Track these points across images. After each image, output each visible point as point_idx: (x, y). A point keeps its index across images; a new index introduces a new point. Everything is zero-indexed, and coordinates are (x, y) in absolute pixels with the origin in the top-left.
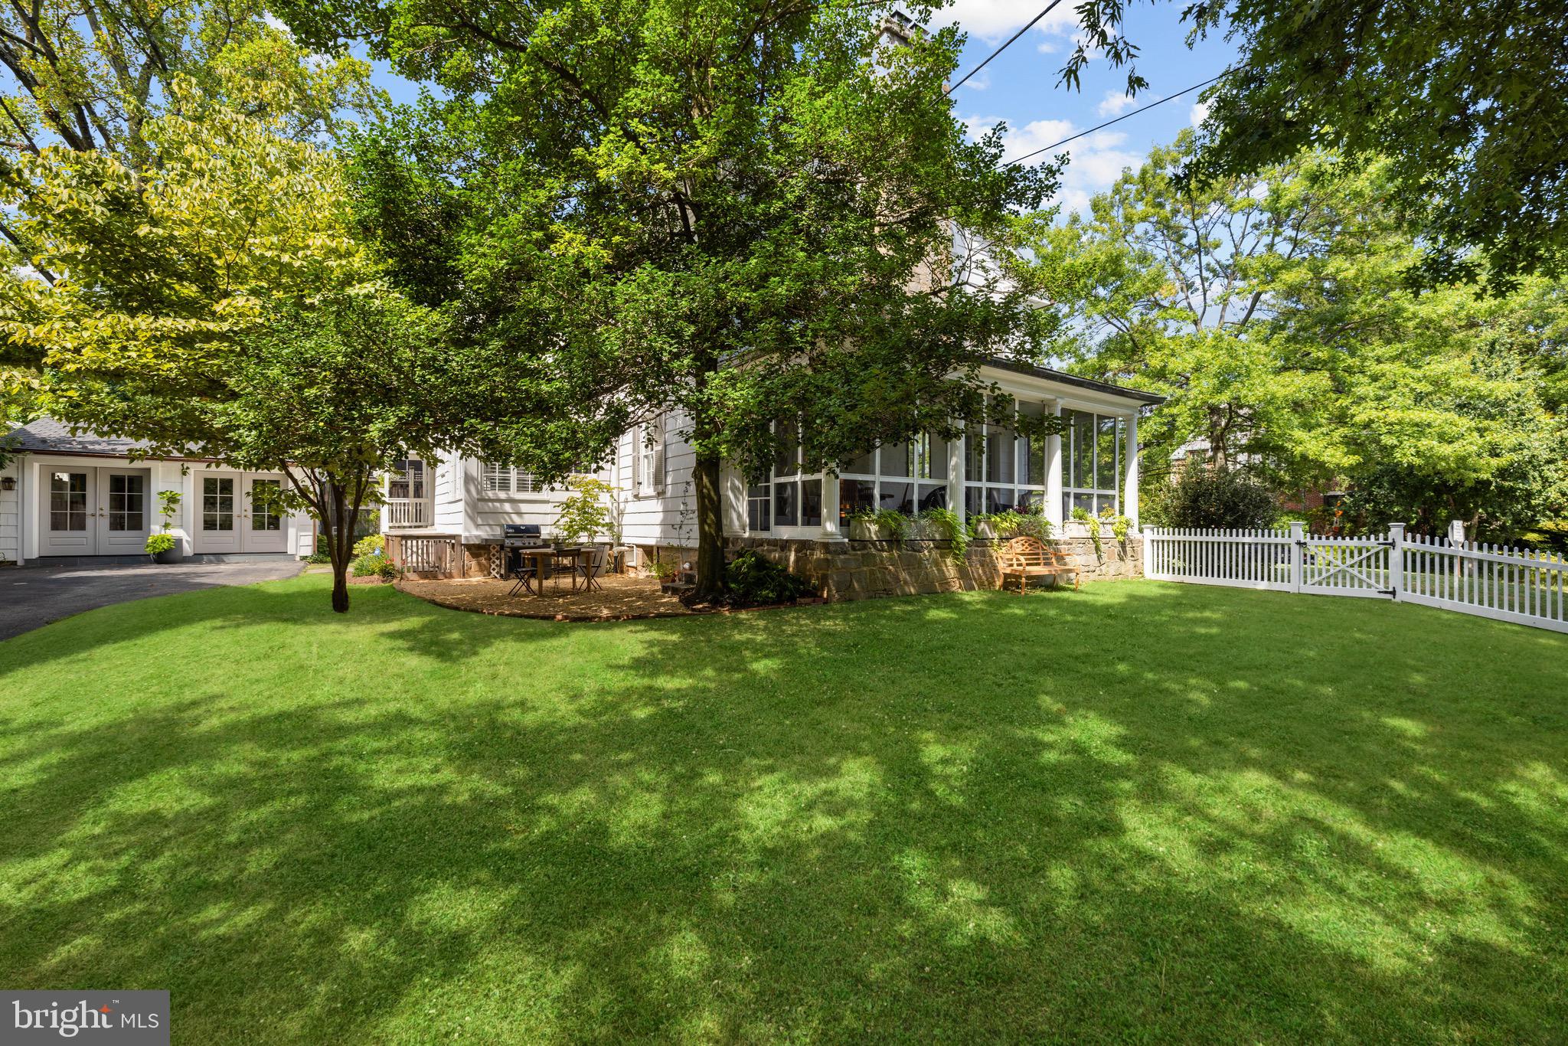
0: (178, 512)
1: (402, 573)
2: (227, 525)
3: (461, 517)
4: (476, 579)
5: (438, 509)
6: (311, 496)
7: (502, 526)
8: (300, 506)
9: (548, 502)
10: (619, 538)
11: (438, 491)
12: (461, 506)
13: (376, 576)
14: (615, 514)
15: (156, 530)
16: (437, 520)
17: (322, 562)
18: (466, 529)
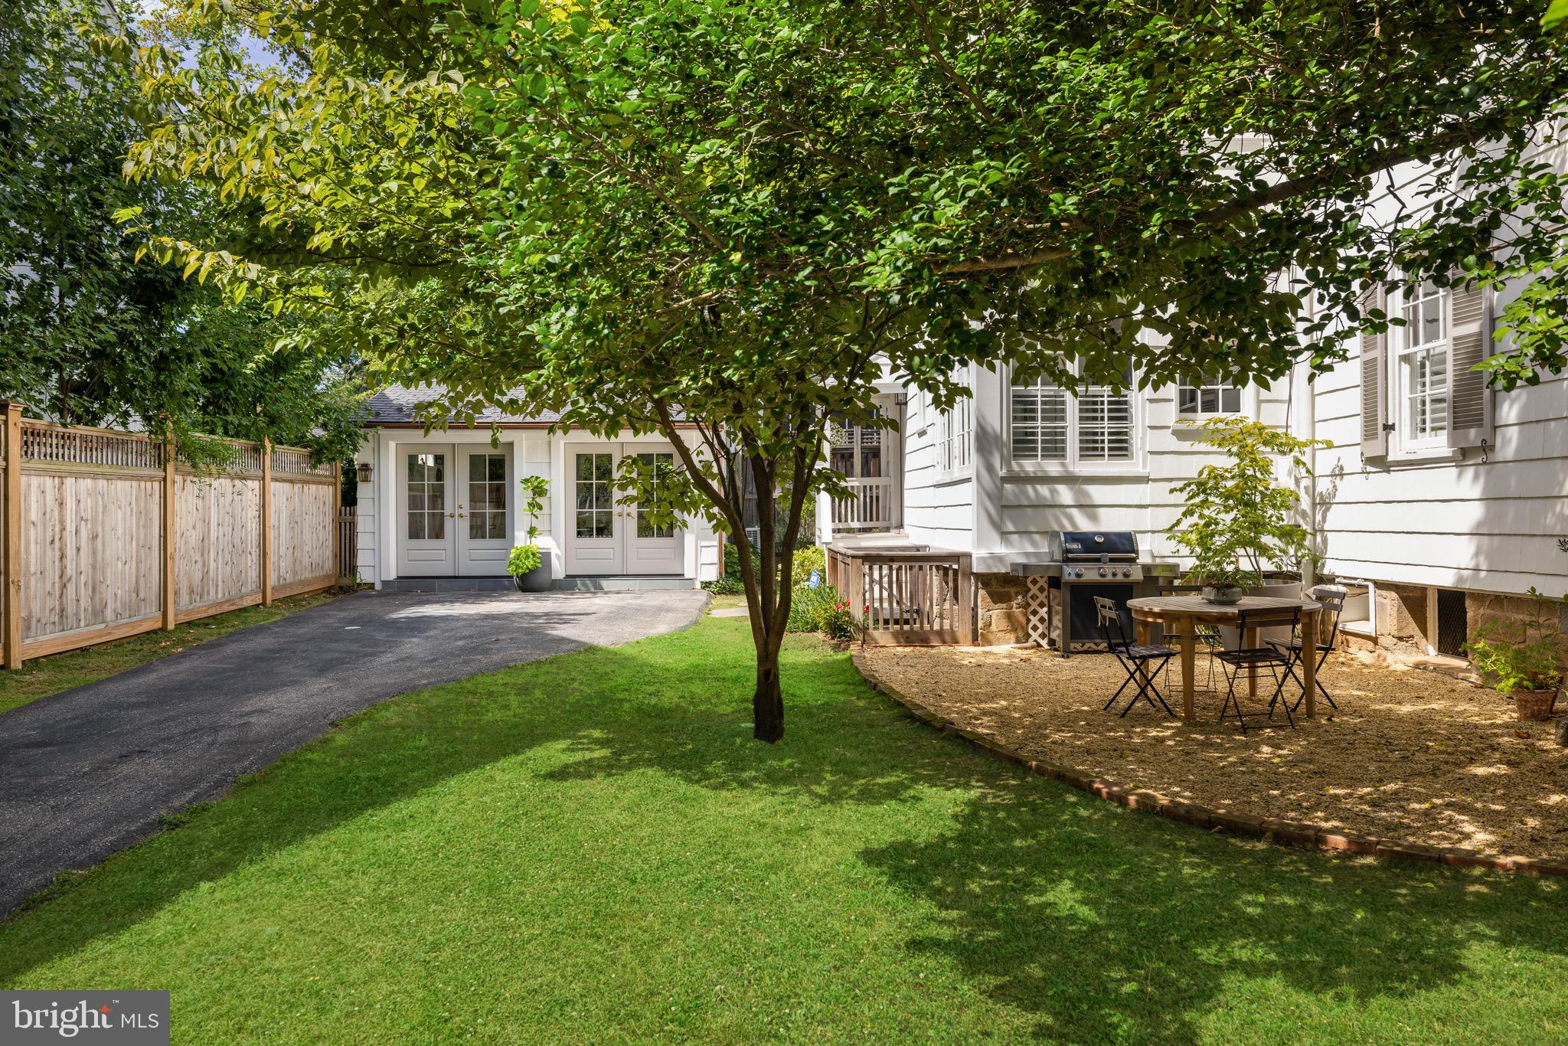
0: (546, 510)
1: (864, 630)
2: (604, 530)
3: (968, 517)
4: (1004, 649)
5: (909, 498)
6: (715, 484)
7: (1054, 535)
8: (695, 504)
9: (1144, 480)
10: (1316, 560)
11: (910, 462)
12: (968, 493)
13: (820, 635)
14: (1305, 504)
15: (521, 539)
16: (909, 516)
17: (732, 592)
18: (980, 541)
